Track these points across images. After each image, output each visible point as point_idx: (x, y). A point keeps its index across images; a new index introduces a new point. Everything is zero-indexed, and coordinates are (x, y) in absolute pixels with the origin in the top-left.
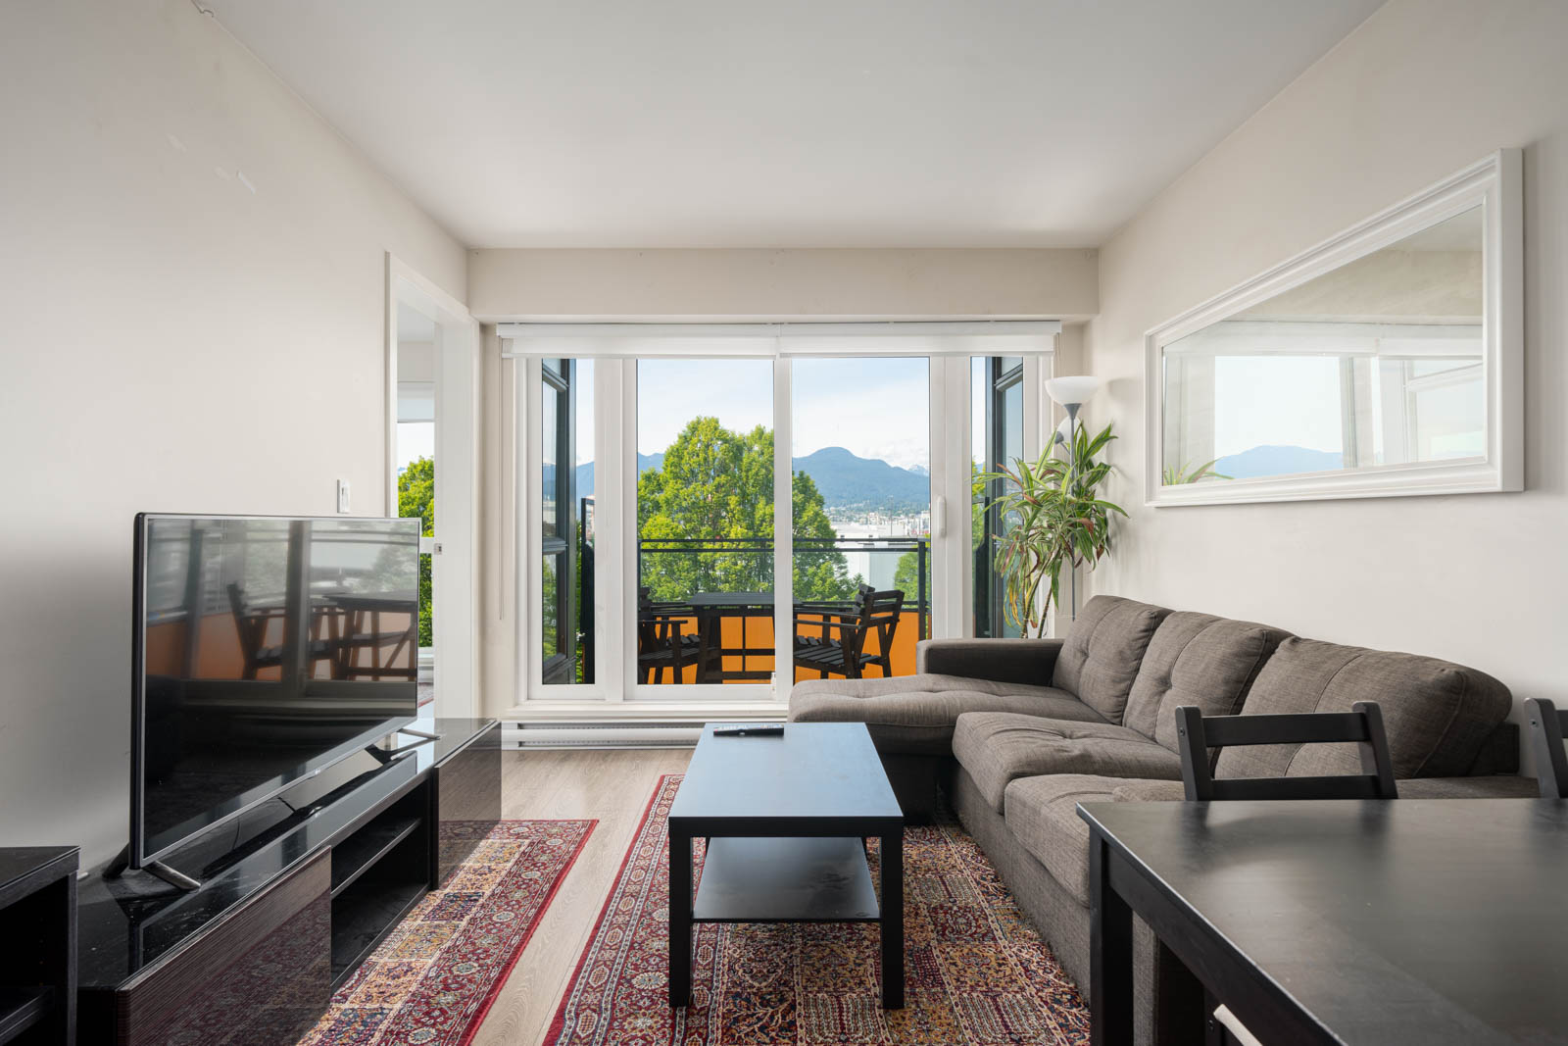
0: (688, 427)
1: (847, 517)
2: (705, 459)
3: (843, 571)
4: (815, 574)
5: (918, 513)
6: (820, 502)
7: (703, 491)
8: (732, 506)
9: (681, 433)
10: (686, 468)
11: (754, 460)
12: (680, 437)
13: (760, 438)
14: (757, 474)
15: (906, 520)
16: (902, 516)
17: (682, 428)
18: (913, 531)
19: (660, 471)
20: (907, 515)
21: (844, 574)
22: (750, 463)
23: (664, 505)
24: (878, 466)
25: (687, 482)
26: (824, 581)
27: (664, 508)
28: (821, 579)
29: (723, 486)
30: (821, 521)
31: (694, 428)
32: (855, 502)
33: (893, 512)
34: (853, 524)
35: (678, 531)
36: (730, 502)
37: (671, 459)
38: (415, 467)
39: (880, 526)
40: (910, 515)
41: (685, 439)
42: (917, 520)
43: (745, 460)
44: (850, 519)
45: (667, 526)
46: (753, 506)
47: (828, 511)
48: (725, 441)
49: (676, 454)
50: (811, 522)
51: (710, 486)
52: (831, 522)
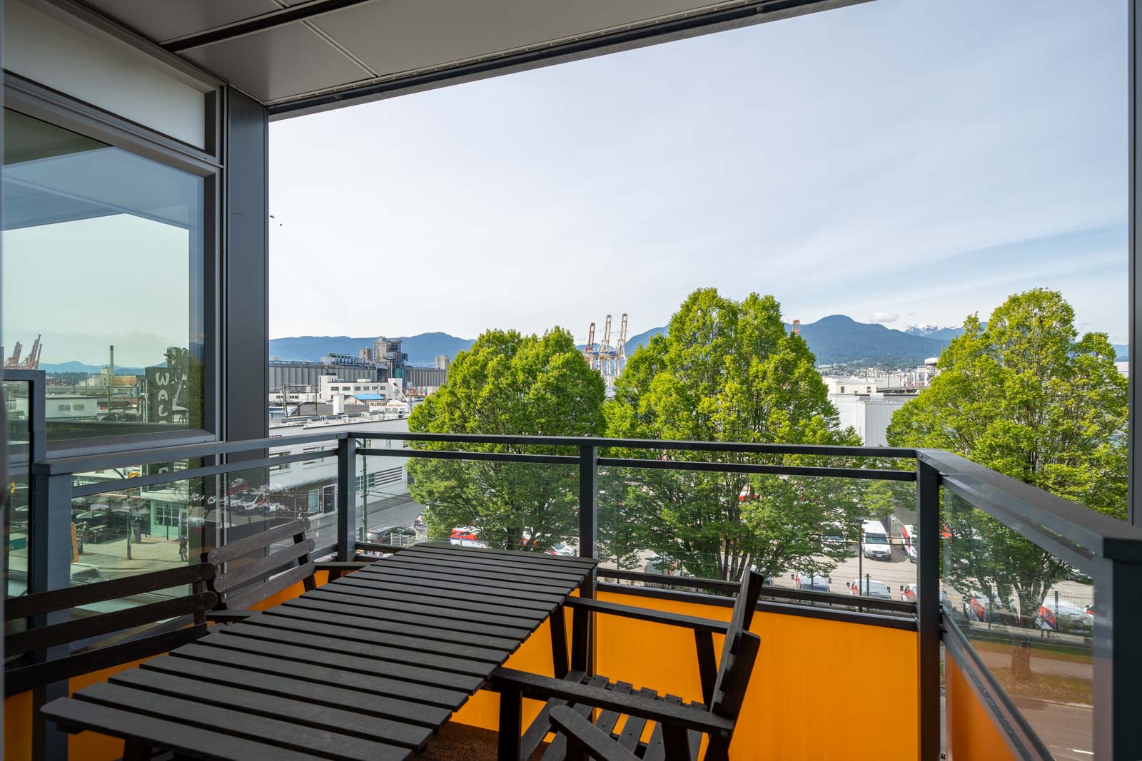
0: (690, 298)
1: (849, 372)
2: (704, 324)
3: (834, 422)
4: (806, 426)
5: (915, 367)
6: (811, 359)
7: (702, 351)
8: (727, 365)
9: (683, 303)
10: (687, 332)
11: (748, 323)
12: (682, 307)
13: (754, 304)
14: (751, 335)
15: (903, 374)
16: (899, 371)
17: (684, 298)
18: (909, 383)
19: (667, 336)
20: (903, 370)
21: (837, 425)
22: (745, 326)
23: (669, 364)
24: (877, 329)
25: (689, 344)
26: (815, 432)
27: (669, 367)
28: (812, 430)
29: (720, 346)
30: (812, 377)
31: (695, 299)
32: (857, 359)
33: (890, 367)
34: (853, 378)
35: (679, 386)
36: (726, 361)
37: (676, 325)
38: (483, 337)
39: (878, 379)
40: (907, 370)
41: (687, 308)
42: (913, 374)
43: (740, 323)
44: (851, 373)
45: (670, 381)
46: (748, 364)
47: (820, 368)
48: (722, 307)
49: (679, 321)
50: (802, 377)
51: (708, 348)
52: (824, 378)
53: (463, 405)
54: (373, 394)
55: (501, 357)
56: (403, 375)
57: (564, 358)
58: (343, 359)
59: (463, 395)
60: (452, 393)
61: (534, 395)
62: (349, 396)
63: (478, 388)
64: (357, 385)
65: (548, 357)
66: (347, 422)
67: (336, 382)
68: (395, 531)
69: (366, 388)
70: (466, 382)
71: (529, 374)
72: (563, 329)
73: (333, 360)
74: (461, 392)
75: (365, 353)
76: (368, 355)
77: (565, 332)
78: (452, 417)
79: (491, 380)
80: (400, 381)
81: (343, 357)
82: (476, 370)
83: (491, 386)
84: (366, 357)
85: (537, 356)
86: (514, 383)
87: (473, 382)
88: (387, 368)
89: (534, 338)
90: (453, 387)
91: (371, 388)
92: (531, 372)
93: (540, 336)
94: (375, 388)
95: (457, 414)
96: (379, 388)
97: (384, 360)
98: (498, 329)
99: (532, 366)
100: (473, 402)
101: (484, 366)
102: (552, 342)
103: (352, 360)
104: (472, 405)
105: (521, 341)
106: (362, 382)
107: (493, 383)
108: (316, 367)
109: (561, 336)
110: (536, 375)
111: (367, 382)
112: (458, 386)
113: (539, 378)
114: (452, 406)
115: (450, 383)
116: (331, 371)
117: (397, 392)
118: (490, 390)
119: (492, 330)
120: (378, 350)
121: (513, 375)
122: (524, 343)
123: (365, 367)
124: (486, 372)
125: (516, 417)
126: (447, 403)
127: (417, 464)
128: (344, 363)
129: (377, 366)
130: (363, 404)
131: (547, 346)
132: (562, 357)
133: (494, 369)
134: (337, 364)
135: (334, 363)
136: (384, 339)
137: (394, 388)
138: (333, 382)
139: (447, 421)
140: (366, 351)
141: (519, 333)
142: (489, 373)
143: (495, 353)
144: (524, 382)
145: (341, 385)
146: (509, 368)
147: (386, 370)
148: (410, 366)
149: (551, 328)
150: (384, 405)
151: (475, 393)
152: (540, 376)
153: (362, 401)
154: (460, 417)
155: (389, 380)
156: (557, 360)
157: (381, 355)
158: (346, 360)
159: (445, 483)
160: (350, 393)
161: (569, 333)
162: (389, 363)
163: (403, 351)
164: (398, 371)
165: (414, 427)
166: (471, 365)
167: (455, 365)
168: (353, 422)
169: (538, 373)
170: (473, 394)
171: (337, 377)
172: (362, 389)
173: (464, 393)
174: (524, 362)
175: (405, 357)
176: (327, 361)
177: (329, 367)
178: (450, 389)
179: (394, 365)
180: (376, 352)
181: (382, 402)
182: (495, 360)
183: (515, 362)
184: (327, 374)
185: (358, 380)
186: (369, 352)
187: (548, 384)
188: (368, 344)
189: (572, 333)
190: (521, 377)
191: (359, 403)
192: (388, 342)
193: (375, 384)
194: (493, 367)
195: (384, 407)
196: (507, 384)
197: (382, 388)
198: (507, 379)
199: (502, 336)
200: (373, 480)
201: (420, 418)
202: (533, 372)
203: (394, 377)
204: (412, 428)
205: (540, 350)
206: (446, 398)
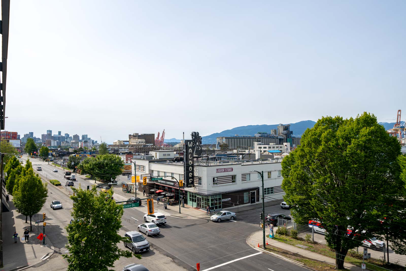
53: (308, 156)
54: (276, 150)
55: (329, 131)
56: (291, 141)
57: (369, 130)
58: (264, 135)
59: (308, 151)
60: (302, 150)
61: (349, 151)
62: (266, 151)
63: (316, 148)
64: (269, 146)
65: (359, 129)
66: (261, 163)
67: (261, 145)
68: (280, 216)
69: (274, 147)
70: (309, 145)
71: (346, 140)
72: (369, 113)
73: (260, 135)
74: (307, 150)
75: (273, 132)
76: (275, 132)
77: (371, 115)
78: (302, 163)
79: (323, 143)
80: (288, 144)
81: (264, 134)
82: (315, 138)
83: (323, 146)
84: (274, 133)
85: (352, 130)
86: (337, 144)
87: (313, 145)
88: (283, 138)
89: (352, 120)
90: (303, 147)
91: (275, 147)
92: (347, 139)
93: (354, 118)
94: (277, 147)
95: (305, 161)
96: (279, 147)
97: (282, 134)
98: (329, 116)
99: (348, 135)
100: (313, 155)
101: (320, 136)
102: (362, 121)
103: (268, 135)
104: (313, 157)
105: (343, 122)
106: (272, 144)
107: (324, 145)
108: (253, 139)
109: (368, 117)
110: (351, 140)
111: (274, 145)
112: (305, 147)
113: (352, 142)
114: (302, 157)
115: (302, 145)
116: (259, 140)
117: (287, 149)
118: (323, 149)
119: (325, 117)
120: (279, 130)
121: (337, 140)
122: (344, 123)
123: (273, 137)
124: (320, 139)
125: (338, 164)
126: (300, 156)
127: (286, 185)
128: (265, 136)
129: (279, 137)
130: (271, 154)
131: (358, 124)
132: (368, 129)
133: (325, 137)
134: (262, 137)
135: (260, 136)
136: (282, 125)
137: (286, 147)
138: (259, 145)
139: (299, 164)
140: (274, 130)
141: (342, 117)
142: (322, 140)
143: (326, 129)
144: (343, 145)
145: (262, 146)
146: (335, 137)
147: (283, 139)
148: (294, 137)
149: (361, 114)
150: (280, 155)
151: (314, 150)
152: (353, 141)
153: (271, 153)
154: (306, 163)
155: (284, 143)
156: (365, 131)
157: (281, 132)
158: (265, 135)
159: (299, 197)
160: (267, 149)
161: (373, 116)
162: (284, 136)
163: (291, 130)
164: (288, 139)
165: (284, 167)
166: (312, 135)
167: (304, 136)
168: (263, 163)
169: (352, 139)
170: (313, 151)
171: (261, 142)
172: (272, 148)
173: (308, 150)
174: (343, 133)
175: (292, 132)
176: (257, 135)
177: (258, 138)
178: (301, 148)
179: (286, 137)
180: (278, 131)
181: (280, 154)
182: (326, 132)
183: (338, 133)
184: (257, 141)
185: (270, 144)
186: (275, 131)
187: (358, 145)
188: (275, 128)
189: (375, 115)
190: (341, 141)
191: (270, 154)
192: (284, 126)
193: (277, 146)
194: (324, 136)
195: (280, 156)
196: (333, 145)
197: (281, 147)
198: (333, 143)
199: (331, 119)
200: (272, 190)
201: (287, 163)
202: (349, 139)
203: (287, 142)
204: (283, 168)
205: (354, 125)
206: (299, 153)
